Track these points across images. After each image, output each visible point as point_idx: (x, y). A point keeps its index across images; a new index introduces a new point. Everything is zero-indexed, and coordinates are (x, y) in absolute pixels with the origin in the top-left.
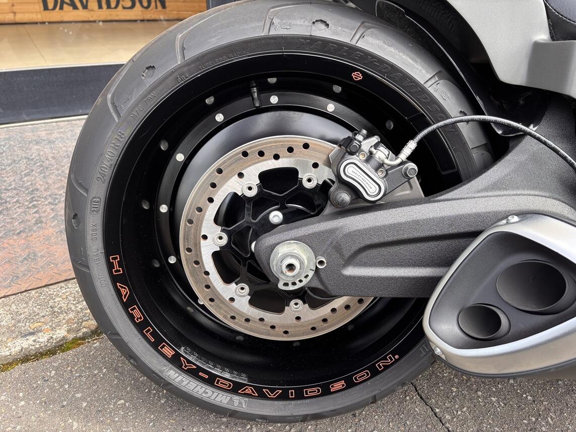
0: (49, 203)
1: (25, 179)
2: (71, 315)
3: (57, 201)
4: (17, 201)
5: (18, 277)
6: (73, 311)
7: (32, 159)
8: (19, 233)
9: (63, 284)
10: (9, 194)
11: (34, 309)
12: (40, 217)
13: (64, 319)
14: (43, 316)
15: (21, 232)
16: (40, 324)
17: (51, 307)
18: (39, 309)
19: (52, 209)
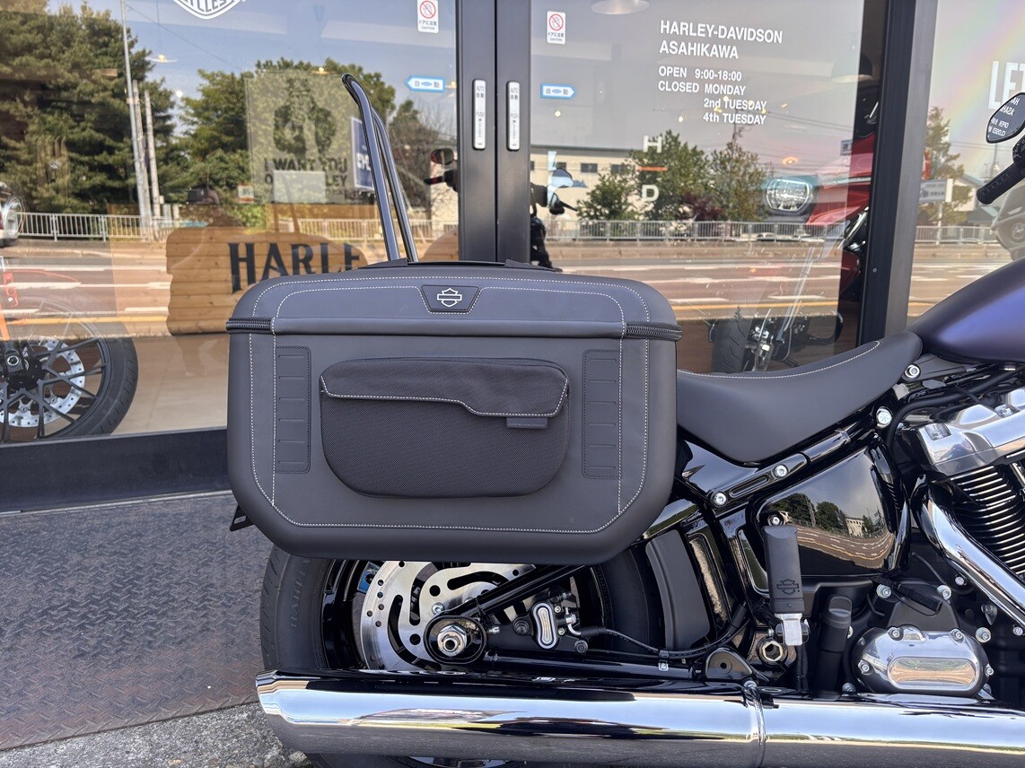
0: (223, 604)
1: (201, 570)
2: (216, 755)
3: (232, 602)
4: (186, 600)
5: (167, 699)
6: (219, 749)
7: (215, 543)
8: (180, 643)
9: (215, 714)
10: (178, 590)
11: (177, 742)
12: (208, 623)
13: (207, 758)
14: (185, 752)
15: (182, 641)
16: (178, 761)
17: (196, 742)
18: (183, 742)
19: (224, 613)
